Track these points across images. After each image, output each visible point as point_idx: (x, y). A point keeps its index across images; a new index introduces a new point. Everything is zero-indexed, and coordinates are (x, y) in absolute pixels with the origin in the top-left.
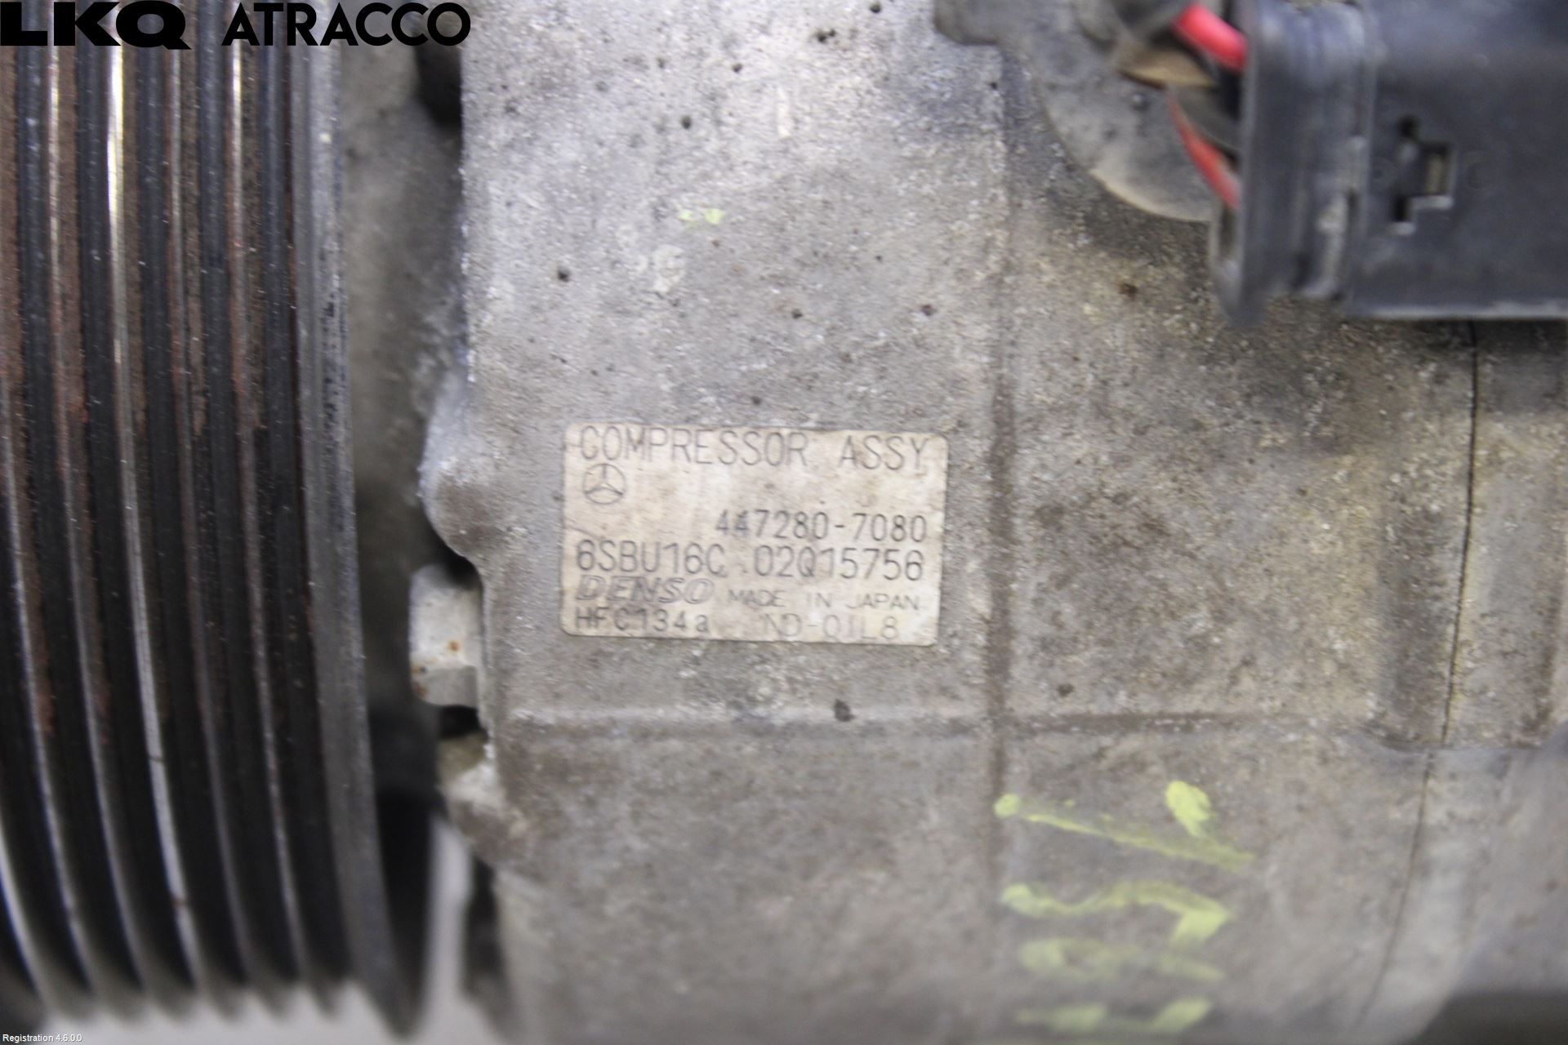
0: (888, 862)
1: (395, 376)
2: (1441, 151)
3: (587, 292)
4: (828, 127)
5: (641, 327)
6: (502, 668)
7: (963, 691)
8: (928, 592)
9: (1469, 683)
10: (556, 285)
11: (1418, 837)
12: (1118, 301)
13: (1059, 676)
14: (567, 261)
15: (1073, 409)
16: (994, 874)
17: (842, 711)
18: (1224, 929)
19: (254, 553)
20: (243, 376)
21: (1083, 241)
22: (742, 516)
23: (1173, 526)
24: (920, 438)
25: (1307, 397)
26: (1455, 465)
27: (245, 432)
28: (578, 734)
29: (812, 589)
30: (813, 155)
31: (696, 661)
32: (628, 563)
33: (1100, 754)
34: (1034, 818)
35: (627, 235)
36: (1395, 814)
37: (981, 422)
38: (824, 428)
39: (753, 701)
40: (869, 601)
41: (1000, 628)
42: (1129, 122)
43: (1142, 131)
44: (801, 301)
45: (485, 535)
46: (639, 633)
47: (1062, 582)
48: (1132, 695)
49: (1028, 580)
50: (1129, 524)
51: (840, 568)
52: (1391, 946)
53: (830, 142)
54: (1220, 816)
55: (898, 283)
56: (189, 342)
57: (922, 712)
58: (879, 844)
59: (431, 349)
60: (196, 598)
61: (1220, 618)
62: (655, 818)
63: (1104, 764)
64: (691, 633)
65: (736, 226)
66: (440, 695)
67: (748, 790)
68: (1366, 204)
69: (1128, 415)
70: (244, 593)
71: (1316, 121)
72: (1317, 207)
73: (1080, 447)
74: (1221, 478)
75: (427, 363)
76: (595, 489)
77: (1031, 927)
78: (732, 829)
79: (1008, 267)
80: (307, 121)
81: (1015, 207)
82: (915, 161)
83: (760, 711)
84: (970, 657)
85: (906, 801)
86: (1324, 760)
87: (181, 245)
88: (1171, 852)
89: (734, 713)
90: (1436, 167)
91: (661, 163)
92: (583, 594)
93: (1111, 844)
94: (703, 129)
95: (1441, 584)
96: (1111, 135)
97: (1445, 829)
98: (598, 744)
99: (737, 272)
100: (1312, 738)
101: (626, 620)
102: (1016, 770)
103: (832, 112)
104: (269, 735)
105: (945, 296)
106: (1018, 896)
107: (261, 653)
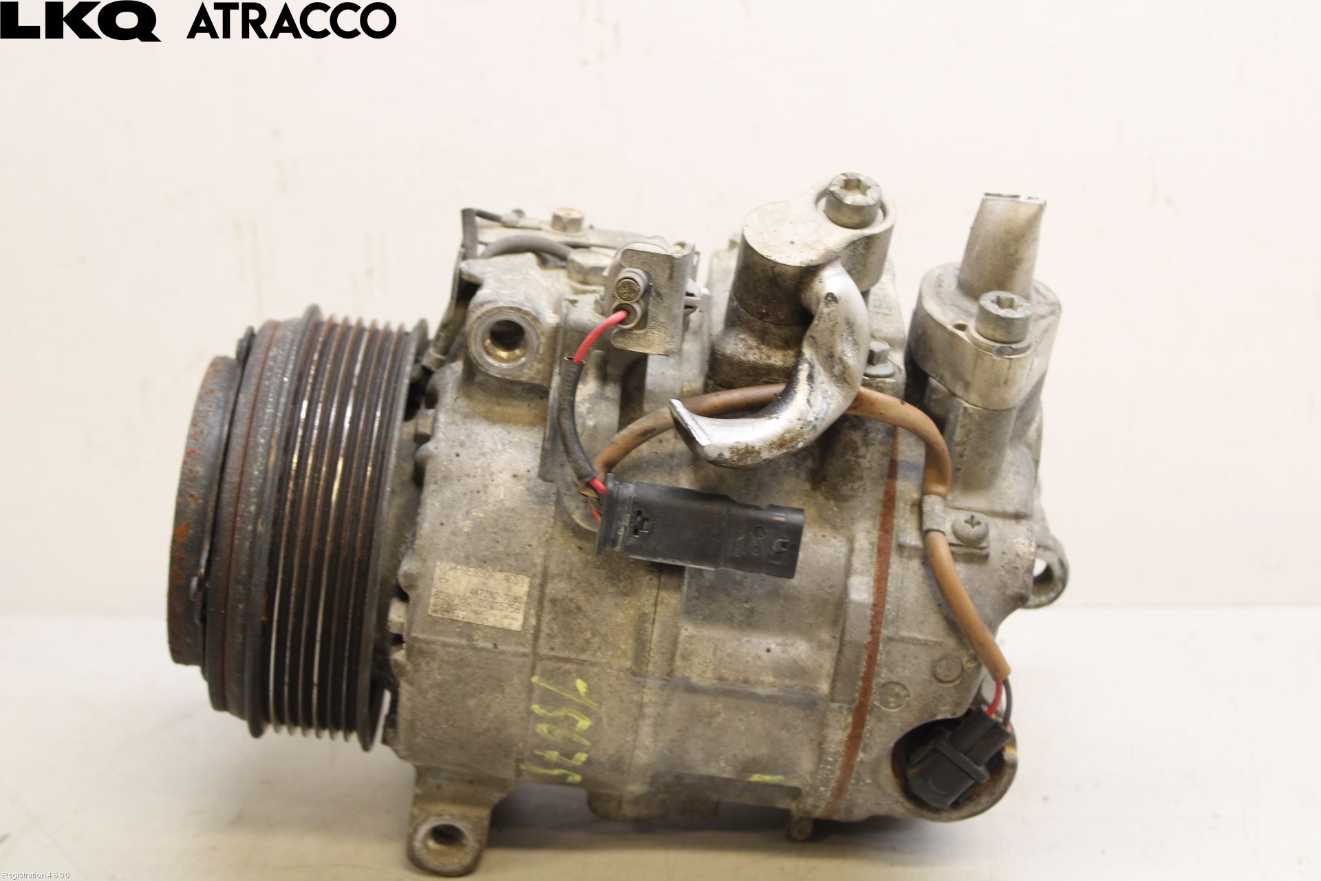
0: (502, 692)
1: (396, 550)
2: (647, 519)
3: (447, 529)
4: (512, 498)
5: (459, 540)
6: (411, 622)
7: (527, 645)
8: (520, 617)
9: (653, 660)
10: (440, 526)
11: (641, 705)
12: (577, 550)
13: (551, 645)
14: (443, 521)
15: (562, 575)
16: (530, 700)
17: (495, 646)
18: (591, 727)
19: (353, 590)
20: (358, 545)
21: (571, 534)
22: (477, 591)
23: (584, 609)
24: (524, 577)
25: (620, 581)
26: (652, 601)
27: (356, 559)
28: (427, 642)
29: (492, 612)
30: (508, 504)
31: (460, 627)
32: (447, 598)
33: (559, 668)
34: (542, 684)
35: (459, 516)
36: (635, 697)
37: (539, 575)
38: (501, 571)
39: (473, 640)
40: (505, 617)
41: (537, 629)
42: (582, 505)
43: (585, 508)
44: (499, 538)
45: (412, 586)
46: (447, 617)
47: (554, 619)
48: (569, 652)
49: (546, 618)
50: (573, 606)
51: (500, 607)
52: (635, 741)
53: (512, 502)
54: (591, 690)
55: (524, 538)
56: (346, 535)
57: (516, 649)
58: (501, 686)
59: (405, 543)
60: (337, 599)
61: (593, 635)
62: (444, 670)
63: (560, 671)
64: (460, 619)
65: (486, 518)
66: (394, 630)
67: (469, 665)
68: (628, 529)
69: (575, 578)
70: (348, 600)
71: (619, 509)
72: (618, 528)
73: (563, 585)
74: (597, 598)
75: (404, 546)
76: (442, 578)
77: (540, 719)
78: (463, 676)
79: (551, 538)
80: (385, 485)
81: (555, 523)
82: (532, 509)
83: (474, 643)
84: (529, 636)
85: (509, 674)
86: (618, 679)
87: (348, 510)
88: (576, 700)
89: (468, 643)
90: (646, 523)
91: (471, 500)
92: (435, 605)
93: (562, 696)
94: (482, 494)
95: (647, 632)
96: (578, 508)
97: (648, 704)
98: (433, 646)
99: (485, 529)
100: (615, 672)
101: (445, 613)
102: (538, 669)
103: (514, 495)
104: (348, 639)
105: (535, 543)
106: (536, 708)
107: (350, 616)
